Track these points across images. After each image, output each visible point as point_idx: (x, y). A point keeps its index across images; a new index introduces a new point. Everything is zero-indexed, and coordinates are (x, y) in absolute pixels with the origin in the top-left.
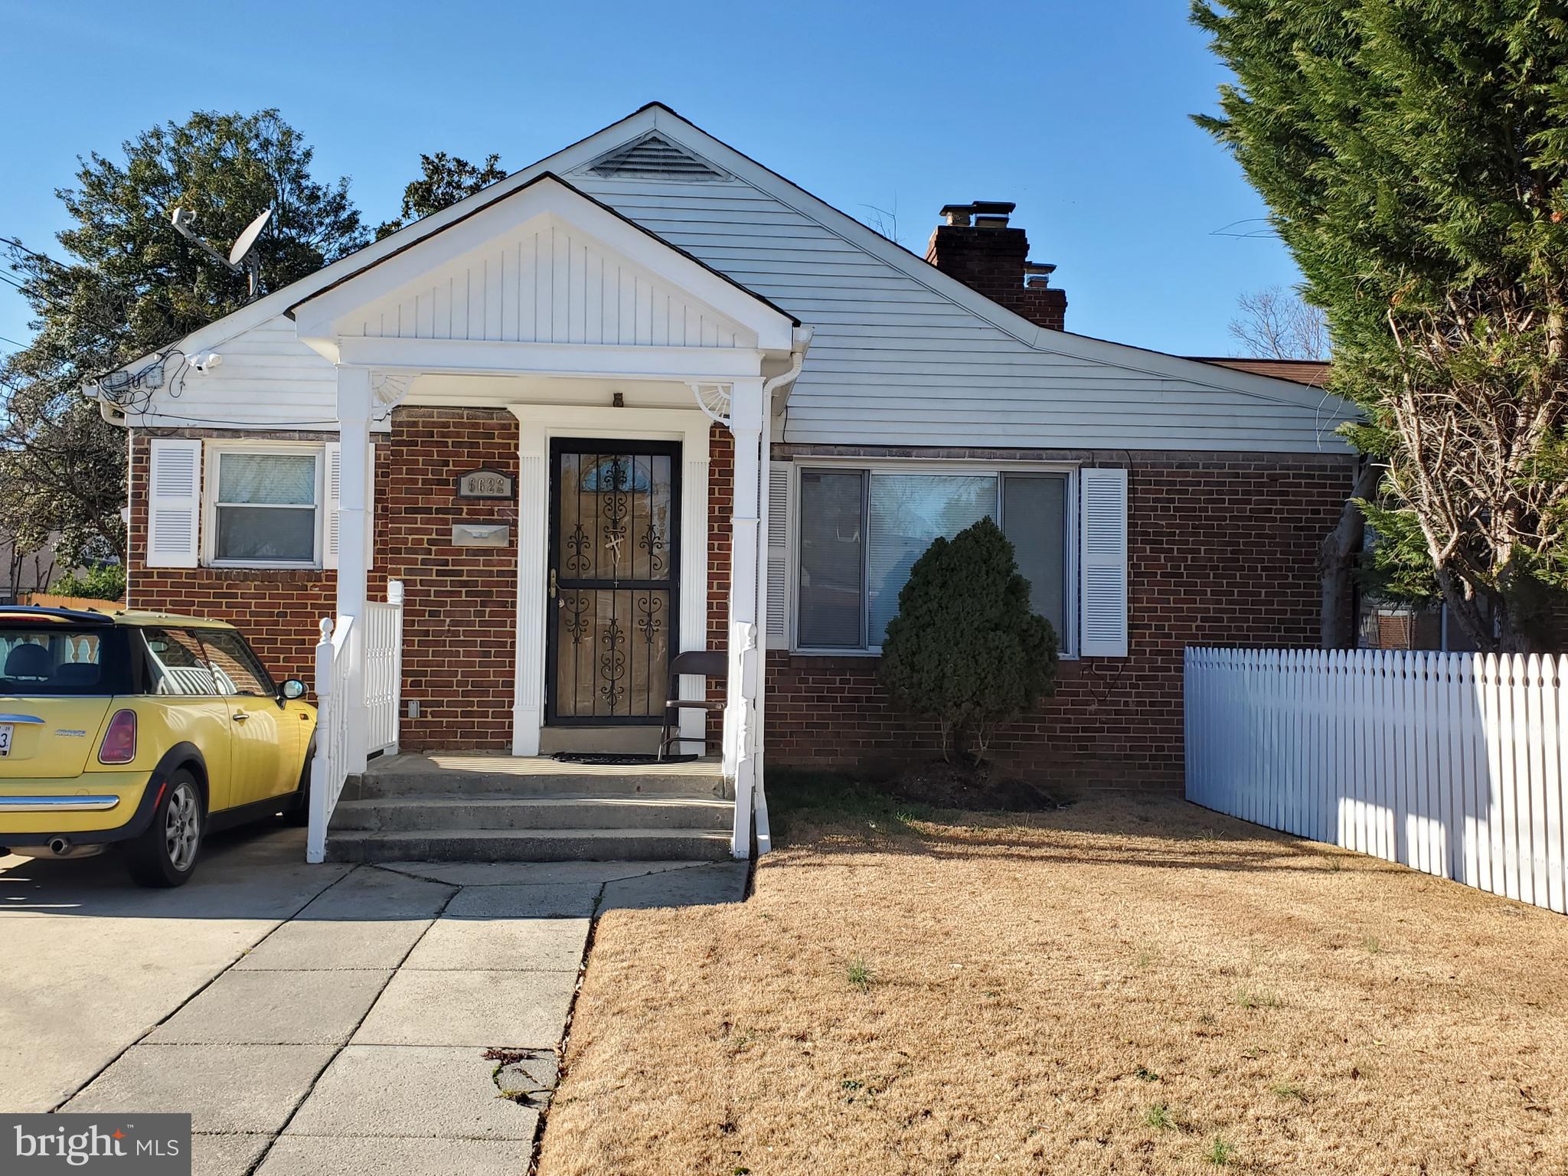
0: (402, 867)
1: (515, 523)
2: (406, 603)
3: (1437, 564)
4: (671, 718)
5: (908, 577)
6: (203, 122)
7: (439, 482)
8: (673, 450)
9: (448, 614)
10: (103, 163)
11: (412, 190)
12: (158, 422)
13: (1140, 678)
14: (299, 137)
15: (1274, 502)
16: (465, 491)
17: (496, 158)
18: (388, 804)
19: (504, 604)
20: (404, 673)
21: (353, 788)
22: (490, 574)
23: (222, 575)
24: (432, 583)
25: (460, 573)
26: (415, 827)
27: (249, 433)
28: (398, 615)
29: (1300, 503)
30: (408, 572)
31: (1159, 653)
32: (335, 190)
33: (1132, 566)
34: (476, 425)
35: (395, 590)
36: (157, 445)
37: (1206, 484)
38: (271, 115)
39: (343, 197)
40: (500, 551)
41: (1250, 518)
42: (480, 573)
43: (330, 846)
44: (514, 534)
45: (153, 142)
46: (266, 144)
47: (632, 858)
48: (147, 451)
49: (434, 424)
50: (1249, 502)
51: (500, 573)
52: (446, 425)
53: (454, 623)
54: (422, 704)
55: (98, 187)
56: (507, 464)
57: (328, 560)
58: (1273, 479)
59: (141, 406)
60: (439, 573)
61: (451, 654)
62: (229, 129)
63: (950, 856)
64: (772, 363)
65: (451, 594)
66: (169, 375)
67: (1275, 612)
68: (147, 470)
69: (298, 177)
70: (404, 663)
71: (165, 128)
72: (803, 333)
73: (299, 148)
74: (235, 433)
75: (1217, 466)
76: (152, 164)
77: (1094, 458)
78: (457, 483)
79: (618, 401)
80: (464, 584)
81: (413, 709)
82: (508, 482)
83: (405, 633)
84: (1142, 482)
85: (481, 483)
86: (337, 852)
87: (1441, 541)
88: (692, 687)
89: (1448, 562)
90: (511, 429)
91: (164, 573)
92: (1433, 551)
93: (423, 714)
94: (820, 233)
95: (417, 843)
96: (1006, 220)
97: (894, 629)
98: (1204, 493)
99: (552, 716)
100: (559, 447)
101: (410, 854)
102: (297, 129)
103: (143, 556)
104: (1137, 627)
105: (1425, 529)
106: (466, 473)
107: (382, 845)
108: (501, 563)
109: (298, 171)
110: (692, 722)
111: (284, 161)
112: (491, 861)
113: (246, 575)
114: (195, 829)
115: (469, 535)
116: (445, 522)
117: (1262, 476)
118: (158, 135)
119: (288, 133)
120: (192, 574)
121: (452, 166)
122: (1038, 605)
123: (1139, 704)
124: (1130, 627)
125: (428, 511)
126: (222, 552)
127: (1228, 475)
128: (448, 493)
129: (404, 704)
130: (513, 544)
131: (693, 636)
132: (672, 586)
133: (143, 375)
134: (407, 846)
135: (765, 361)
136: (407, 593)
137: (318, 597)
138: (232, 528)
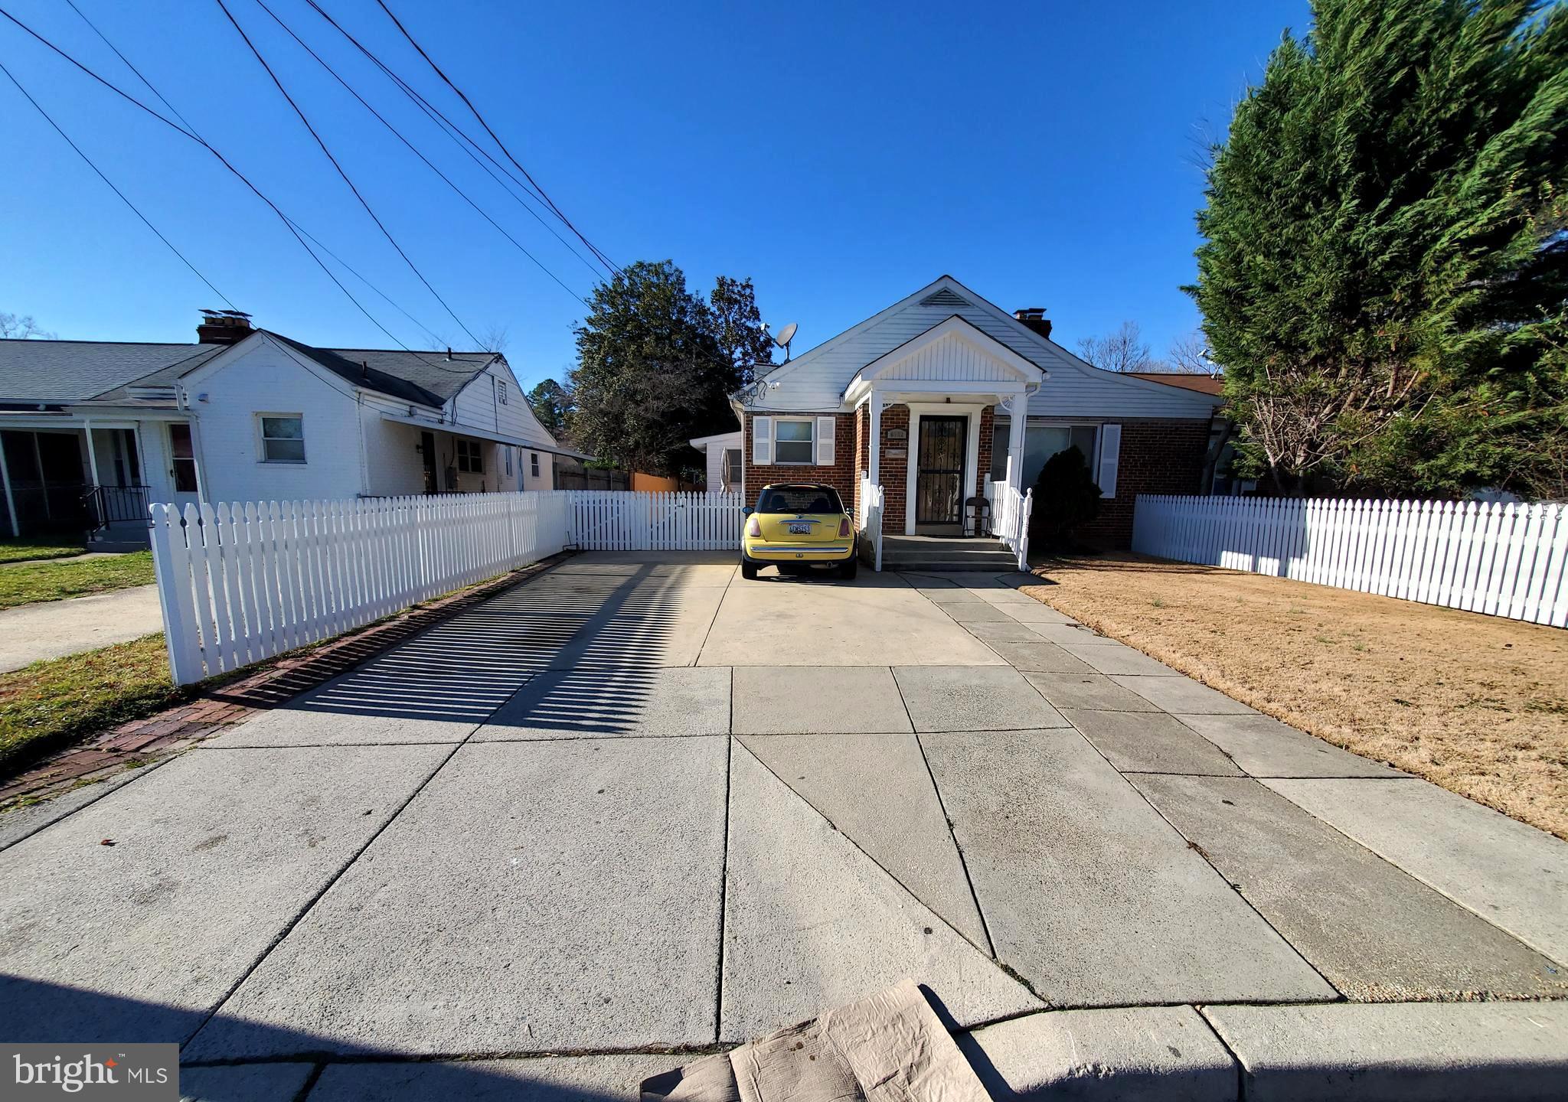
1: (907, 449)
3: (1273, 465)
4: (964, 522)
8: (964, 420)
11: (716, 292)
12: (756, 409)
13: (1119, 506)
14: (681, 272)
18: (900, 551)
19: (902, 479)
22: (898, 468)
23: (780, 468)
25: (886, 468)
27: (789, 414)
31: (1126, 497)
32: (695, 296)
33: (1120, 463)
34: (897, 411)
36: (755, 418)
39: (697, 299)
40: (902, 459)
41: (1166, 444)
42: (894, 468)
43: (883, 565)
44: (907, 453)
45: (621, 274)
46: (668, 275)
47: (984, 571)
48: (750, 419)
50: (1166, 437)
51: (901, 468)
56: (904, 426)
57: (819, 462)
58: (1177, 428)
59: (750, 402)
64: (1030, 387)
65: (884, 475)
66: (760, 390)
68: (752, 427)
69: (682, 290)
71: (626, 268)
72: (1047, 376)
73: (681, 276)
74: (783, 414)
75: (1155, 424)
76: (622, 284)
77: (1108, 420)
78: (887, 433)
79: (948, 401)
80: (888, 472)
82: (905, 433)
84: (1126, 431)
85: (895, 433)
86: (885, 568)
88: (971, 511)
89: (1277, 464)
90: (907, 412)
91: (759, 467)
92: (1271, 460)
94: (1009, 329)
96: (1041, 316)
98: (1149, 434)
99: (918, 522)
100: (923, 418)
102: (680, 269)
103: (751, 461)
104: (1120, 486)
106: (889, 430)
107: (900, 565)
108: (902, 464)
109: (681, 288)
110: (970, 523)
111: (675, 283)
113: (789, 468)
115: (890, 453)
117: (1171, 428)
118: (623, 271)
119: (676, 270)
120: (769, 467)
124: (1118, 486)
126: (777, 461)
127: (1159, 428)
128: (884, 437)
130: (907, 456)
131: (971, 491)
132: (962, 473)
133: (751, 390)
134: (906, 566)
135: (1027, 387)
137: (814, 476)
138: (784, 450)
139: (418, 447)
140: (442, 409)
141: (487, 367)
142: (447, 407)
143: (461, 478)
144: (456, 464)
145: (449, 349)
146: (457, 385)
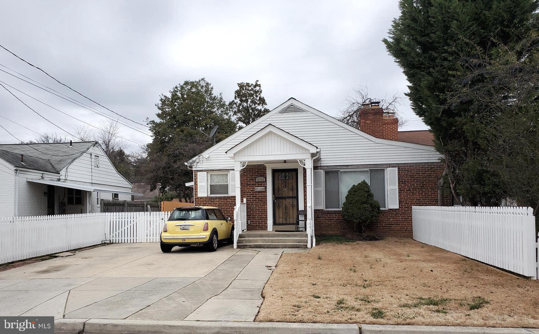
0: (250, 249)
1: (266, 186)
2: (247, 202)
4: (298, 223)
5: (347, 193)
6: (187, 83)
7: (252, 179)
8: (296, 170)
9: (254, 204)
11: (237, 92)
12: (199, 169)
13: (402, 213)
14: (210, 85)
15: (432, 173)
16: (257, 181)
17: (258, 81)
18: (247, 239)
19: (265, 202)
20: (247, 216)
21: (240, 236)
22: (262, 196)
23: (212, 198)
24: (252, 199)
25: (256, 196)
26: (251, 243)
27: (216, 170)
28: (246, 204)
29: (438, 173)
30: (247, 197)
31: (406, 207)
33: (399, 189)
34: (258, 168)
35: (245, 200)
36: (199, 173)
37: (416, 170)
38: (203, 79)
39: (221, 98)
40: (264, 192)
41: (426, 177)
42: (260, 196)
43: (238, 246)
44: (266, 188)
46: (202, 87)
48: (197, 175)
49: (251, 168)
50: (426, 173)
51: (264, 196)
52: (253, 168)
53: (256, 206)
54: (251, 221)
55: (164, 102)
56: (264, 175)
57: (231, 194)
59: (195, 166)
60: (253, 197)
61: (255, 212)
62: (193, 84)
64: (313, 155)
65: (255, 200)
66: (200, 160)
67: (433, 198)
68: (197, 178)
70: (247, 214)
72: (318, 150)
73: (210, 87)
74: (213, 170)
75: (418, 166)
77: (390, 166)
78: (255, 179)
79: (285, 162)
80: (257, 198)
81: (249, 222)
82: (265, 179)
83: (247, 208)
84: (401, 170)
85: (260, 179)
88: (301, 218)
90: (265, 168)
91: (201, 198)
93: (251, 223)
95: (252, 245)
96: (378, 106)
97: (344, 204)
98: (415, 172)
99: (275, 223)
100: (275, 171)
101: (251, 247)
103: (197, 195)
104: (401, 202)
106: (257, 177)
107: (246, 245)
108: (264, 194)
109: (210, 93)
110: (301, 224)
111: (206, 91)
112: (265, 248)
113: (216, 198)
114: (216, 242)
115: (258, 189)
116: (253, 187)
117: (429, 168)
119: (207, 84)
120: (206, 198)
121: (246, 84)
122: (376, 198)
123: (402, 219)
124: (399, 202)
125: (250, 185)
126: (211, 194)
127: (421, 168)
128: (254, 181)
129: (247, 221)
130: (266, 190)
131: (301, 207)
132: (297, 198)
133: (195, 160)
135: (311, 155)
136: (247, 200)
137: (230, 201)
138: (213, 189)
139: (45, 193)
140: (59, 173)
141: (88, 149)
143: (68, 207)
144: (66, 200)
145: (71, 141)
146: (70, 160)
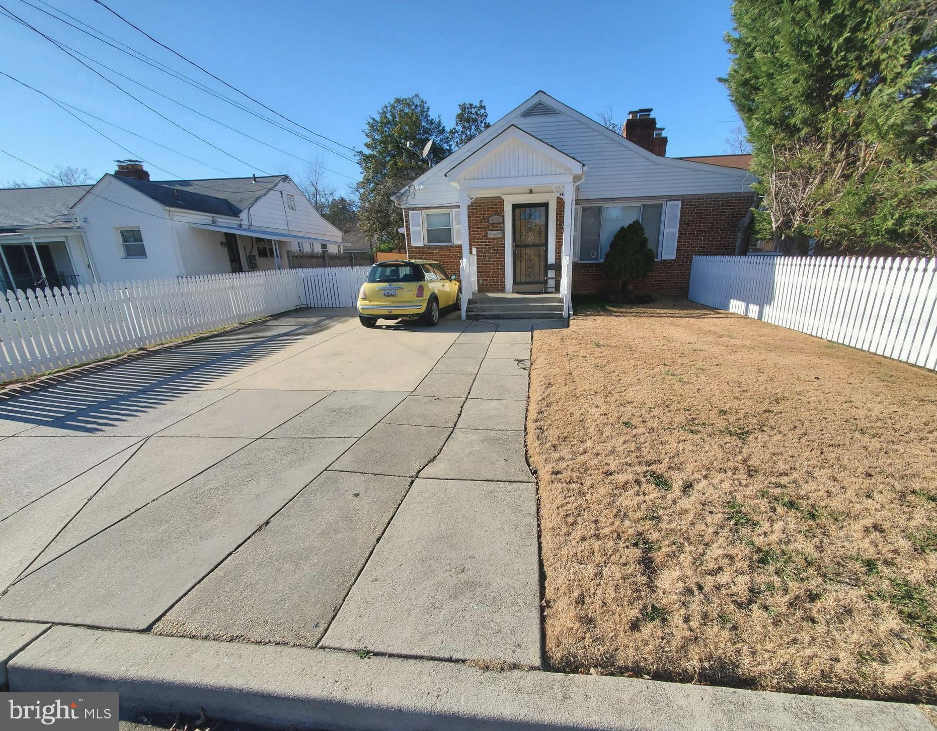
0: (483, 321)
1: (504, 230)
2: (477, 253)
3: (774, 229)
4: (546, 282)
5: (612, 239)
6: (398, 101)
7: (484, 219)
8: (546, 205)
9: (488, 256)
10: (372, 118)
11: (458, 116)
12: (411, 207)
13: (678, 265)
14: (426, 103)
15: (727, 209)
16: (490, 222)
17: (482, 101)
18: (479, 305)
19: (501, 253)
20: (478, 272)
21: (470, 302)
22: (498, 244)
23: (430, 247)
24: (484, 248)
25: (490, 245)
26: (485, 311)
27: (433, 208)
28: (476, 256)
29: (735, 209)
30: (477, 245)
31: (685, 258)
32: (437, 120)
33: (680, 232)
34: (493, 202)
35: (474, 250)
36: (410, 212)
37: (706, 204)
38: (417, 96)
39: (440, 122)
40: (501, 238)
41: (718, 215)
42: (495, 245)
43: (467, 316)
44: (504, 233)
45: (385, 110)
46: (416, 106)
47: (538, 318)
48: (408, 215)
49: (482, 203)
50: (718, 209)
51: (501, 244)
52: (485, 203)
53: (489, 258)
54: (483, 280)
55: (372, 126)
56: (501, 213)
57: (456, 242)
58: (727, 202)
59: (405, 202)
60: (485, 245)
61: (488, 267)
62: (407, 103)
63: (620, 316)
64: (576, 178)
65: (488, 251)
66: (411, 192)
67: (722, 244)
68: (409, 220)
69: (427, 116)
70: (478, 270)
71: (388, 105)
72: (585, 168)
73: (426, 106)
74: (429, 208)
75: (710, 198)
76: (386, 117)
77: (671, 198)
78: (489, 219)
79: (531, 193)
80: (491, 248)
81: (481, 281)
82: (502, 218)
83: (477, 262)
84: (686, 205)
85: (495, 219)
86: (468, 317)
87: (777, 221)
88: (551, 274)
90: (502, 202)
91: (416, 248)
92: (774, 225)
93: (483, 283)
95: (487, 315)
96: (649, 115)
97: (608, 255)
98: (704, 207)
99: (515, 282)
100: (515, 207)
101: (485, 317)
102: (425, 100)
103: (410, 244)
104: (679, 250)
105: (772, 217)
106: (490, 216)
107: (479, 315)
108: (501, 241)
109: (426, 115)
110: (551, 283)
111: (422, 112)
112: (504, 319)
113: (436, 247)
114: (437, 312)
115: (492, 234)
116: (486, 231)
117: (724, 201)
118: (386, 107)
119: (422, 101)
120: (422, 247)
121: (468, 106)
122: (650, 245)
123: (677, 273)
124: (677, 250)
125: (481, 228)
126: (428, 242)
127: (713, 201)
128: (486, 222)
129: (478, 280)
130: (504, 236)
131: (551, 259)
132: (546, 244)
133: (405, 193)
134: (484, 315)
135: (574, 177)
136: (477, 251)
137: (453, 252)
138: (433, 235)
139: (222, 243)
140: (239, 217)
141: (276, 185)
142: (244, 215)
143: (260, 261)
144: (255, 253)
145: (254, 175)
146: (252, 200)
